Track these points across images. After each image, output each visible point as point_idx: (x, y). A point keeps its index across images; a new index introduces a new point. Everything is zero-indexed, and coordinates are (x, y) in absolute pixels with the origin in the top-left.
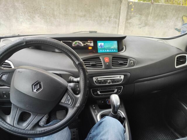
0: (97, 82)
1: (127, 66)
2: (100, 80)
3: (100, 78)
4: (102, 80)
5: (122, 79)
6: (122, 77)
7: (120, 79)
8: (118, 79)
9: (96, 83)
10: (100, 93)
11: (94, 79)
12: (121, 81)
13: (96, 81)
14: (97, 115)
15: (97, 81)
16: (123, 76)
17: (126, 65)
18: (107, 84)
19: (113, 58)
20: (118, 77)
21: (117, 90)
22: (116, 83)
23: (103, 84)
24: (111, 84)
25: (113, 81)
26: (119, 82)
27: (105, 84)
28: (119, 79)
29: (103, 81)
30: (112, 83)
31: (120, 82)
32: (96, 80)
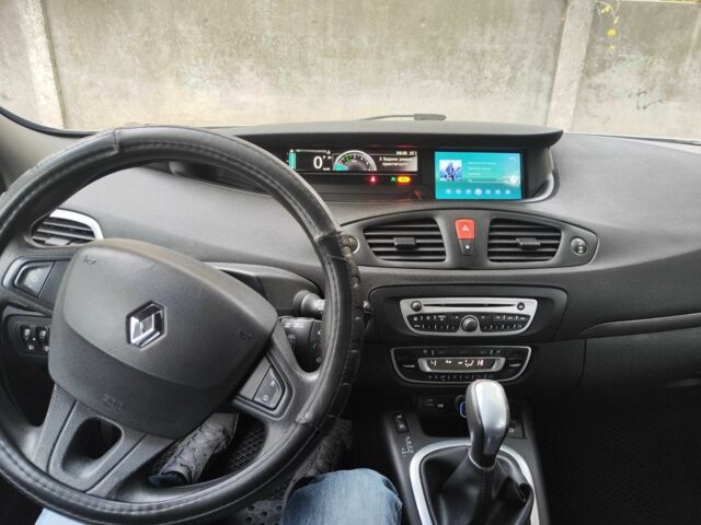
0: (416, 323)
1: (553, 260)
2: (431, 315)
3: (432, 306)
4: (437, 314)
5: (528, 317)
6: (531, 307)
7: (520, 316)
8: (508, 315)
9: (412, 323)
10: (428, 370)
11: (406, 307)
12: (524, 323)
13: (410, 317)
14: (410, 457)
15: (418, 316)
16: (535, 302)
17: (553, 254)
18: (460, 333)
19: (494, 222)
20: (509, 306)
21: (503, 360)
22: (500, 330)
23: (444, 330)
24: (478, 333)
25: (489, 321)
26: (512, 329)
27: (451, 331)
28: (514, 315)
29: (442, 318)
30: (482, 330)
31: (517, 329)
32: (414, 313)
